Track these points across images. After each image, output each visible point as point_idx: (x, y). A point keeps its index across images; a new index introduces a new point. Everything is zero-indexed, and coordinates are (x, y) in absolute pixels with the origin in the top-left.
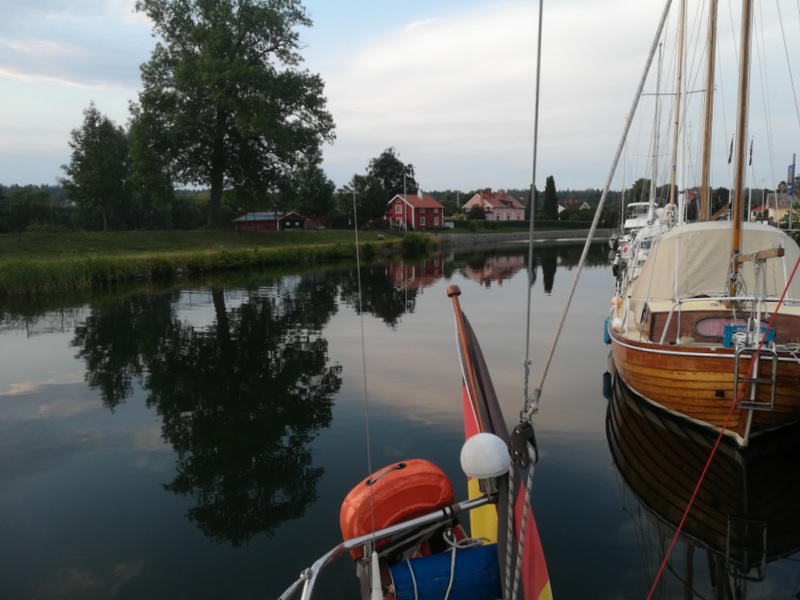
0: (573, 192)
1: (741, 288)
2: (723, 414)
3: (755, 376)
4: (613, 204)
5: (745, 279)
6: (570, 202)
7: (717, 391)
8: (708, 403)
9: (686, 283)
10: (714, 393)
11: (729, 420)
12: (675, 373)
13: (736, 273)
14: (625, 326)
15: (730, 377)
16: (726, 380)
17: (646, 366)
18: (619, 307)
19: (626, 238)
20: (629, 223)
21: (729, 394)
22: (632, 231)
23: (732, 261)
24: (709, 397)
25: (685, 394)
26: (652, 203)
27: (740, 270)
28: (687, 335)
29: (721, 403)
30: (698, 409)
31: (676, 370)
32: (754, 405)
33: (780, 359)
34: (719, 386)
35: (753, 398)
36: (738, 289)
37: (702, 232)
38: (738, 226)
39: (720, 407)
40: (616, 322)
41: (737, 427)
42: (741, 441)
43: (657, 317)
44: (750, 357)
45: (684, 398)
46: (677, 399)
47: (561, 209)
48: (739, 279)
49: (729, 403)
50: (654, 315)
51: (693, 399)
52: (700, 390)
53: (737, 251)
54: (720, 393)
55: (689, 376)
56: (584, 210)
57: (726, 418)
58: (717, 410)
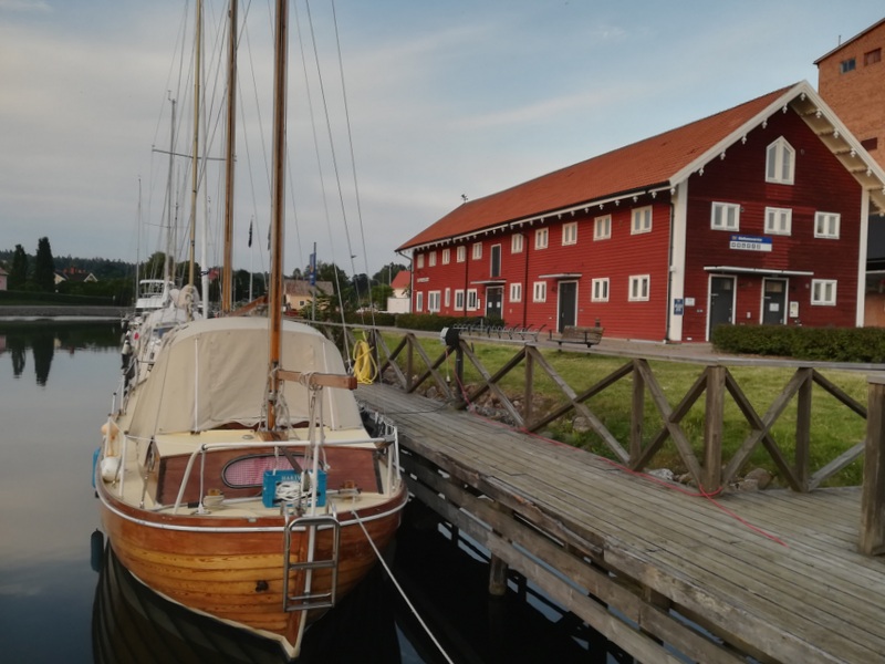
0: (77, 259)
1: (282, 413)
2: (265, 613)
3: (310, 558)
4: (126, 278)
5: (287, 401)
6: (72, 272)
7: (258, 582)
8: (246, 600)
9: (210, 404)
10: (254, 586)
11: (274, 621)
12: (197, 559)
13: (276, 391)
14: (121, 472)
15: (277, 560)
16: (272, 564)
17: (151, 549)
18: (113, 438)
19: (138, 320)
20: (141, 303)
21: (275, 586)
22: (144, 313)
23: (271, 375)
24: (247, 592)
25: (210, 589)
26: (166, 281)
27: (281, 388)
28: (213, 493)
29: (263, 598)
30: (230, 609)
31: (198, 555)
32: (311, 601)
33: (342, 523)
34: (261, 575)
35: (307, 590)
36: (278, 415)
37: (229, 332)
38: (276, 328)
39: (262, 604)
40: (108, 466)
41: (284, 629)
42: (291, 650)
43: (169, 463)
44: (303, 528)
45: (209, 595)
46: (201, 596)
47: (58, 279)
48: (280, 401)
49: (275, 598)
50: (164, 460)
51: (222, 595)
52: (233, 582)
53: (276, 363)
54: (263, 586)
55: (218, 563)
56: (89, 282)
57: (269, 618)
58: (258, 608)
